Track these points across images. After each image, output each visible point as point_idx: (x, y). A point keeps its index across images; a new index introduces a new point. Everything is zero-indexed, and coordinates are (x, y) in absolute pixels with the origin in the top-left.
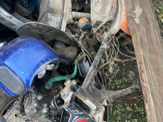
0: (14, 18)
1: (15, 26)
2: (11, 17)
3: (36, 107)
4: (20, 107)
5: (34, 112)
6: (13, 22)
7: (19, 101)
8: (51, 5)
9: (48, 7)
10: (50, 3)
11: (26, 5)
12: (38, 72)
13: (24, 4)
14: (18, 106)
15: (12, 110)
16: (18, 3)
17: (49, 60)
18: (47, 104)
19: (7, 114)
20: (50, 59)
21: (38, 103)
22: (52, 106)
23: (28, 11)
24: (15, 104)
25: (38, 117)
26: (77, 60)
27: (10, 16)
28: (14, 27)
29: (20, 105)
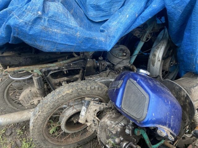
0: (159, 63)
1: (153, 66)
2: (159, 61)
3: (118, 131)
4: (102, 110)
5: (112, 132)
6: (156, 64)
7: (106, 106)
8: (193, 89)
9: (190, 88)
10: (194, 88)
11: (172, 64)
12: (160, 127)
13: (172, 63)
14: (102, 108)
15: (98, 105)
16: (171, 58)
17: (172, 130)
18: (123, 139)
19: (94, 102)
20: (174, 130)
21: (121, 131)
22: (123, 145)
23: (167, 68)
24: (103, 105)
25: (105, 134)
26: (165, 141)
27: (161, 60)
28: (151, 65)
29: (103, 109)
